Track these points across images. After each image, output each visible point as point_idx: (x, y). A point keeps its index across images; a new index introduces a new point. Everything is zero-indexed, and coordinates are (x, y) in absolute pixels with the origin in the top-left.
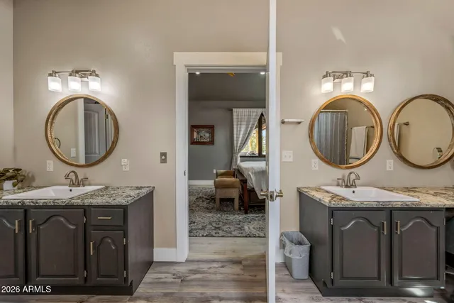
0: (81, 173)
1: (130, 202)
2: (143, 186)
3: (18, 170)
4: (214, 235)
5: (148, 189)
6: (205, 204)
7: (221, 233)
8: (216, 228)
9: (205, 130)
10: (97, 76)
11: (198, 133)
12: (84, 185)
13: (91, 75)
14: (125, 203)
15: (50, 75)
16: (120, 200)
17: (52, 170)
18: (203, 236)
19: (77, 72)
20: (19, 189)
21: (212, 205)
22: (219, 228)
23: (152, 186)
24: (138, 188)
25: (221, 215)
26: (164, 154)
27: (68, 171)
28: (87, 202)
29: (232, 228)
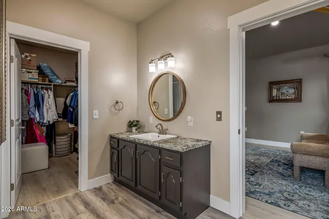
0: (165, 125)
1: (185, 150)
2: (202, 139)
3: (138, 121)
4: (282, 205)
5: (204, 142)
6: (281, 169)
7: (293, 207)
8: (287, 199)
9: (289, 85)
10: (172, 56)
11: (278, 90)
12: (166, 134)
13: (169, 57)
14: (181, 151)
15: (150, 63)
16: (179, 148)
17: (152, 122)
18: (267, 202)
19: (162, 57)
20: (138, 132)
21: (289, 172)
22: (291, 201)
23: (209, 140)
24: (198, 141)
25: (300, 187)
26: (219, 113)
27: (157, 124)
28: (161, 145)
29: (313, 207)
